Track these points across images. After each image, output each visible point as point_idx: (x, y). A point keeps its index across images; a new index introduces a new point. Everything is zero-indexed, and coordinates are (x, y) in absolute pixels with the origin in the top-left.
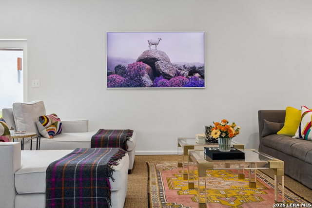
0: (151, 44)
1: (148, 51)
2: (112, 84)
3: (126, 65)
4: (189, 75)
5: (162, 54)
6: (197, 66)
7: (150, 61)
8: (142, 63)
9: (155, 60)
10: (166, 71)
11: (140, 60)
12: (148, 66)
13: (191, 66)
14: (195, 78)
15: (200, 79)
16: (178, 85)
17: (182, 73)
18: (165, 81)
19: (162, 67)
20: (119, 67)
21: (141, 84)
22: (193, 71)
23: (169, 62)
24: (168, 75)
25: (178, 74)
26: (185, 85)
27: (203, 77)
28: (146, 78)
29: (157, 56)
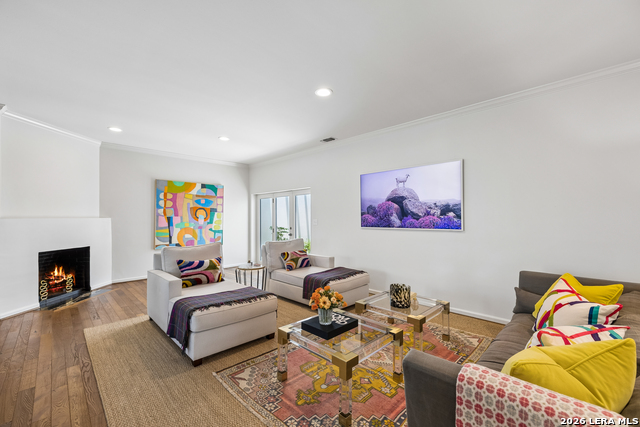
0: (398, 181)
1: (396, 190)
2: (365, 224)
3: (376, 205)
4: (441, 214)
5: (410, 191)
6: (451, 203)
7: (398, 200)
8: (390, 202)
9: (403, 198)
10: (414, 210)
11: (388, 200)
12: (396, 206)
13: (444, 203)
14: (449, 218)
15: (455, 220)
16: (427, 226)
17: (432, 212)
18: (414, 221)
19: (410, 206)
20: (370, 207)
21: (389, 225)
22: (446, 209)
23: (417, 200)
24: (417, 215)
25: (428, 213)
26: (437, 226)
27: (459, 217)
28: (395, 218)
29: (405, 194)
